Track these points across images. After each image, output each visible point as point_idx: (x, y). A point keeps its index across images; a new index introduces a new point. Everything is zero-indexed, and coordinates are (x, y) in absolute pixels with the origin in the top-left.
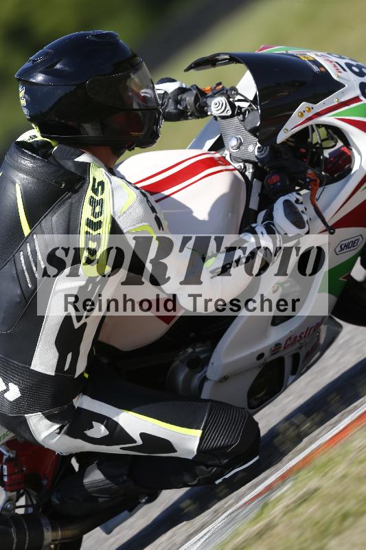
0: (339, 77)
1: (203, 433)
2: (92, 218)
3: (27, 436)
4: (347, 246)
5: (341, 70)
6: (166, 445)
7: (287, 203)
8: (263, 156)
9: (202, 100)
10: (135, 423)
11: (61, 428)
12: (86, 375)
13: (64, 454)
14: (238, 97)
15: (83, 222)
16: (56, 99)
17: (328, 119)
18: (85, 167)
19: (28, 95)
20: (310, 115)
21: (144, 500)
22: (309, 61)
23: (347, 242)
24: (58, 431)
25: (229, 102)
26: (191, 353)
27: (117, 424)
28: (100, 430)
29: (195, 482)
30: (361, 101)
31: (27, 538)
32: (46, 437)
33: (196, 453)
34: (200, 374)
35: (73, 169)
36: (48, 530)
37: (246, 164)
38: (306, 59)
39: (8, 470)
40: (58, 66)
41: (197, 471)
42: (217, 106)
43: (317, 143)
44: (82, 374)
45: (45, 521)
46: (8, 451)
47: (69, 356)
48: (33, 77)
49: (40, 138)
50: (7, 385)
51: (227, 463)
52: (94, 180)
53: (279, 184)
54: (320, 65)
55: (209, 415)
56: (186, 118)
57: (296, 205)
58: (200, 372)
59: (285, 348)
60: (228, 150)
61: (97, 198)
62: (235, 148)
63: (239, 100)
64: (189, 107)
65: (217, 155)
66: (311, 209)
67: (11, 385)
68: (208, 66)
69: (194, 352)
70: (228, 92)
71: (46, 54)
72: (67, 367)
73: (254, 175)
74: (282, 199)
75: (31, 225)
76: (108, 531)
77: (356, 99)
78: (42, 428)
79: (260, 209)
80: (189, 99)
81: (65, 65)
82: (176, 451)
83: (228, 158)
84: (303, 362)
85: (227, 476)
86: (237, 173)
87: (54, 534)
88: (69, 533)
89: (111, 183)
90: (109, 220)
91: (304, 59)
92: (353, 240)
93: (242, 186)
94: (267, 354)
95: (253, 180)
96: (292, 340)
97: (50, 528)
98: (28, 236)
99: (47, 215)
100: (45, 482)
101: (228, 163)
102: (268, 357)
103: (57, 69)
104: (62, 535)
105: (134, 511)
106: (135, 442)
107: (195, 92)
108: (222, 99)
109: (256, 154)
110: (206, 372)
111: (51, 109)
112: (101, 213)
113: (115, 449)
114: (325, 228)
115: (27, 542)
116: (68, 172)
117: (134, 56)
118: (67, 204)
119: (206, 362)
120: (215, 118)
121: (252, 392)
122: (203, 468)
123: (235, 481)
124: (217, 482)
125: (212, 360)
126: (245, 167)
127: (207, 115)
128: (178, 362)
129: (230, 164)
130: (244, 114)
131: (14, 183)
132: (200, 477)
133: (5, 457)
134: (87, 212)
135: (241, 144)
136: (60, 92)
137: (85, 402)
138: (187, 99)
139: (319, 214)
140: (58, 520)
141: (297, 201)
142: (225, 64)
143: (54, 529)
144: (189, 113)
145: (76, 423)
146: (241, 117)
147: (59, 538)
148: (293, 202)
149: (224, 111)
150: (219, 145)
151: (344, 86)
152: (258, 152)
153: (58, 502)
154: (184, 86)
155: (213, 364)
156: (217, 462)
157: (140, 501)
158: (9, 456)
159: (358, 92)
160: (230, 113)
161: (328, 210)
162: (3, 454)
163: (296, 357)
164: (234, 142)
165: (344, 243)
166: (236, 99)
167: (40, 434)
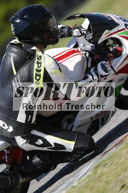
0: (117, 22)
1: (75, 143)
2: (38, 68)
3: (15, 144)
4: (121, 80)
5: (118, 19)
6: (63, 147)
7: (102, 64)
8: (93, 49)
9: (70, 31)
10: (52, 139)
11: (27, 141)
12: (35, 123)
13: (28, 151)
14: (83, 29)
15: (35, 70)
16: (24, 28)
17: (115, 36)
18: (35, 51)
19: (15, 27)
20: (109, 34)
21: (52, 168)
22: (107, 16)
23: (121, 78)
24: (26, 142)
25: (80, 31)
26: (68, 117)
27: (46, 140)
28: (40, 142)
29: (72, 160)
30: (125, 30)
31: (14, 181)
32: (22, 145)
33: (73, 150)
34: (71, 125)
35: (30, 52)
36: (21, 178)
37: (86, 52)
38: (106, 16)
39: (7, 157)
40: (25, 17)
41: (73, 156)
42: (76, 32)
43: (111, 45)
44: (34, 123)
45: (20, 175)
46: (7, 151)
47: (30, 116)
48: (16, 21)
49: (18, 42)
50: (8, 127)
51: (84, 153)
52: (38, 55)
53: (99, 58)
54: (111, 18)
55: (77, 137)
56: (64, 37)
57: (105, 65)
58: (71, 124)
59: (100, 116)
60: (80, 47)
61: (39, 61)
62: (82, 46)
63: (83, 31)
64: (66, 33)
65: (76, 49)
66: (110, 66)
67: (10, 127)
68: (72, 19)
69: (69, 117)
70: (80, 28)
71: (20, 13)
72: (29, 120)
73: (89, 56)
74: (100, 63)
75: (17, 71)
76: (38, 181)
77: (124, 29)
78: (21, 141)
79: (92, 67)
80: (66, 30)
81: (27, 16)
82: (66, 149)
83: (80, 50)
84: (105, 121)
85: (83, 158)
86: (83, 55)
87: (23, 180)
88: (27, 180)
89: (44, 56)
90: (43, 69)
91: (105, 16)
92: (123, 78)
93: (85, 59)
94: (94, 118)
95: (89, 57)
96: (102, 113)
97: (22, 178)
98: (15, 75)
99: (22, 67)
100: (19, 162)
101: (80, 52)
102: (94, 119)
103: (24, 18)
104: (25, 180)
105: (47, 173)
106: (52, 146)
107: (68, 28)
108: (78, 30)
109: (90, 48)
110: (73, 124)
111: (22, 31)
112: (41, 66)
113: (45, 149)
114: (114, 73)
115: (14, 182)
116: (29, 53)
117: (50, 13)
118: (28, 64)
119: (74, 120)
120: (75, 36)
121: (88, 131)
122: (75, 155)
123: (86, 159)
124: (80, 160)
125: (75, 120)
126: (86, 53)
127: (72, 36)
128: (63, 121)
129: (81, 52)
130: (85, 35)
131: (10, 57)
132: (74, 158)
133: (6, 153)
134: (36, 66)
135: (84, 45)
136: (26, 26)
137: (35, 132)
138: (65, 30)
139: (112, 68)
140: (24, 175)
141: (105, 64)
142: (78, 18)
143: (23, 178)
144: (66, 35)
145: (32, 140)
146: (84, 36)
147: (24, 181)
148: (104, 64)
149: (78, 34)
150: (76, 46)
151: (120, 25)
152: (91, 47)
153: (24, 169)
154: (63, 26)
155: (76, 121)
156: (80, 153)
157: (51, 168)
158: (8, 153)
159: (124, 27)
160: (80, 35)
161: (115, 67)
162: (5, 152)
163: (103, 119)
164: (82, 45)
165: (120, 79)
166: (82, 30)
167: (20, 143)
